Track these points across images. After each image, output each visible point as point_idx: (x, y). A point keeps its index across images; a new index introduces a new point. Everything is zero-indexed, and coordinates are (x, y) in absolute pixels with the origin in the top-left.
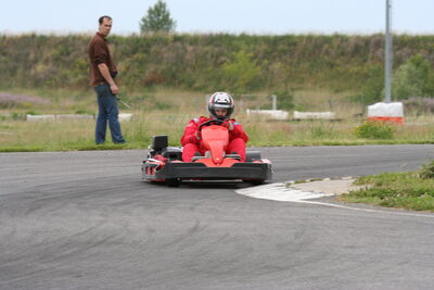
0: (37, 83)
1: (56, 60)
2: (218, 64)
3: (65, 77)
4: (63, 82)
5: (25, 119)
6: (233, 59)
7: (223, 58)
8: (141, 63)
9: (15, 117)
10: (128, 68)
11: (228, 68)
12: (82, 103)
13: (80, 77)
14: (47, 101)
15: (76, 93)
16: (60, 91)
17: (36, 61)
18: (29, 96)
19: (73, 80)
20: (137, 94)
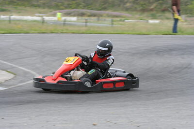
0: (127, 9)
1: (133, 2)
2: (186, 5)
3: (136, 8)
4: (135, 10)
5: (124, 21)
6: (192, 4)
7: (188, 3)
8: (161, 4)
9: (121, 20)
10: (157, 6)
11: (190, 6)
12: (142, 16)
13: (141, 8)
14: (130, 16)
15: (139, 13)
16: (135, 12)
17: (127, 2)
18: (125, 14)
19: (139, 9)
20: (160, 14)
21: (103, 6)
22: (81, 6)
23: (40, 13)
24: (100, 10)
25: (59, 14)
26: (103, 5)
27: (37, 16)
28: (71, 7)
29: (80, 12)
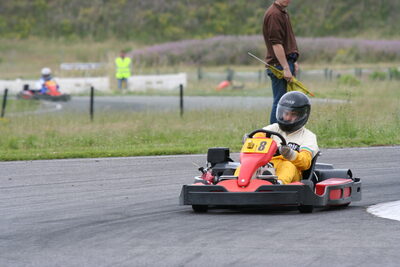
21: (346, 17)
22: (251, 20)
23: (84, 59)
24: (335, 32)
25: (123, 65)
26: (344, 10)
27: (69, 74)
28: (212, 30)
29: (240, 47)
